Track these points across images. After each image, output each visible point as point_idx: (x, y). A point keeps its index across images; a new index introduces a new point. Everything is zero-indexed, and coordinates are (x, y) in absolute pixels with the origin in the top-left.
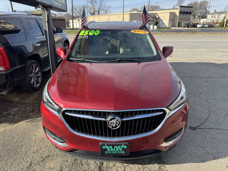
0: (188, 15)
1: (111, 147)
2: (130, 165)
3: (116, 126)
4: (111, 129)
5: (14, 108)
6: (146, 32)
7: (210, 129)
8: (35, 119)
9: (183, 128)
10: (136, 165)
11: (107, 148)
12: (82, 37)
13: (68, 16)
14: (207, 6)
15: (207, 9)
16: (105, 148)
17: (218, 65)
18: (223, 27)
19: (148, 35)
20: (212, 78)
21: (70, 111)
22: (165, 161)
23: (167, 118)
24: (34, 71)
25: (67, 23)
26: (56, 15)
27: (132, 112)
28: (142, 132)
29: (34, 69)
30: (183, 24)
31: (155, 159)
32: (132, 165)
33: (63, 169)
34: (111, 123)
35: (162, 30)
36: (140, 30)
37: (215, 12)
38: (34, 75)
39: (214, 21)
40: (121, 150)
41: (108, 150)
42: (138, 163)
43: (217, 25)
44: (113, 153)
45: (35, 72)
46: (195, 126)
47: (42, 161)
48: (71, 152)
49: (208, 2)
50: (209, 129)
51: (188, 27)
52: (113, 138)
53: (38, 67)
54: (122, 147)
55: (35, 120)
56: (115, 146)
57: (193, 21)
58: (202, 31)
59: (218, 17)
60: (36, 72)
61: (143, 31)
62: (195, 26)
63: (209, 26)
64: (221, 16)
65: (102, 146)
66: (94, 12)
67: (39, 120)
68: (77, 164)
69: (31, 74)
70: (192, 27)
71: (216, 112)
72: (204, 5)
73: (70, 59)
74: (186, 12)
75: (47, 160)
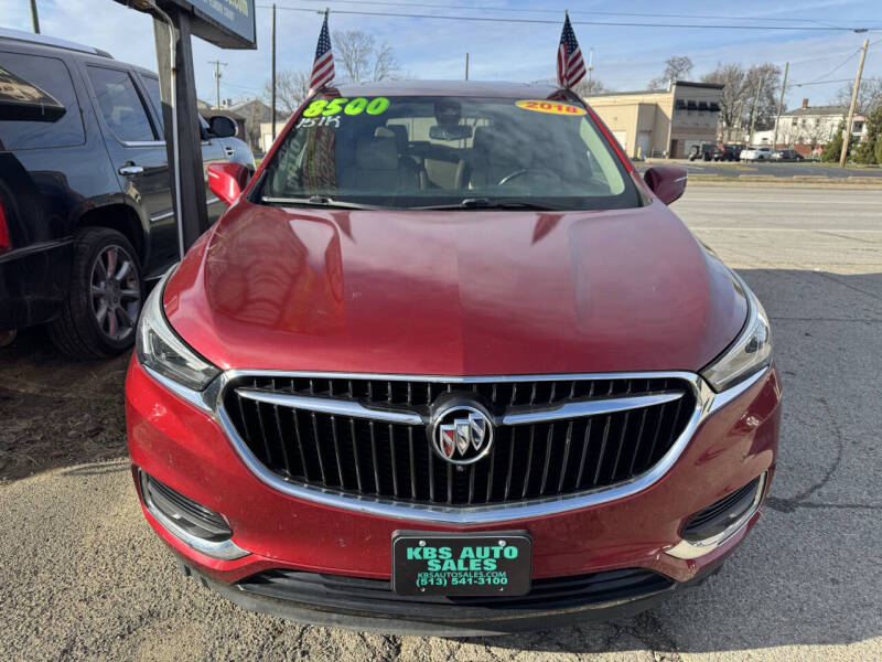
0: (707, 114)
1: (445, 552)
2: (522, 655)
3: (471, 452)
4: (446, 462)
5: (14, 419)
6: (575, 111)
7: (852, 506)
8: (104, 463)
9: (758, 479)
11: (426, 556)
12: (318, 122)
13: (257, 111)
14: (776, 85)
15: (777, 95)
16: (418, 557)
17: (841, 279)
18: (838, 160)
19: (584, 121)
20: (828, 323)
22: (679, 638)
23: (699, 422)
24: (109, 274)
25: (251, 134)
27: (544, 387)
28: (587, 485)
29: (111, 267)
30: (689, 146)
31: (634, 629)
32: (532, 653)
34: (450, 433)
36: (553, 103)
37: (806, 108)
38: (110, 289)
39: (801, 139)
40: (494, 567)
41: (434, 565)
42: (559, 644)
43: (815, 152)
44: (455, 581)
45: (112, 279)
46: (788, 495)
47: (123, 637)
48: (256, 586)
49: (778, 73)
50: (848, 506)
51: (708, 158)
52: (456, 509)
53: (128, 260)
54: (497, 555)
55: (103, 466)
56: (465, 550)
57: (725, 138)
58: (762, 171)
59: (817, 125)
60: (119, 277)
62: (732, 154)
63: (786, 157)
64: (829, 124)
65: (403, 546)
67: (120, 467)
68: (279, 650)
69: (96, 282)
70: (722, 160)
71: (867, 443)
72: (762, 82)
73: (265, 199)
74: (699, 102)
75: (145, 632)
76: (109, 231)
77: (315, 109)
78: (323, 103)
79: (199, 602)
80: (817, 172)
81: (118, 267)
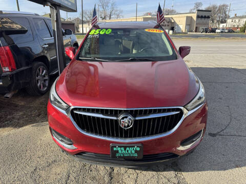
0: (206, 19)
1: (123, 149)
2: (143, 172)
3: (128, 126)
4: (122, 128)
5: (19, 112)
6: (161, 31)
9: (201, 131)
10: (149, 172)
11: (118, 150)
12: (93, 36)
13: (78, 21)
14: (227, 10)
15: (227, 13)
16: (116, 150)
17: (239, 71)
19: (163, 34)
21: (79, 109)
22: (182, 168)
23: (184, 118)
25: (76, 28)
26: (65, 20)
27: (146, 111)
28: (156, 133)
29: (41, 71)
30: (201, 29)
31: (171, 166)
33: (70, 175)
34: (123, 122)
35: (178, 35)
37: (236, 17)
38: (41, 77)
39: (234, 26)
40: (134, 152)
41: (120, 152)
43: (238, 30)
44: (125, 155)
45: (41, 75)
46: (215, 132)
47: (48, 166)
48: (79, 156)
49: (228, 6)
50: (231, 135)
51: (206, 32)
52: (125, 139)
53: (45, 70)
54: (135, 149)
55: (41, 124)
56: (127, 148)
57: (212, 25)
58: (222, 36)
59: (239, 22)
60: (43, 75)
61: (158, 30)
62: (213, 31)
63: (229, 31)
64: (242, 21)
65: (113, 147)
66: (105, 17)
69: (37, 76)
70: (211, 32)
71: (238, 118)
72: (223, 9)
73: (80, 58)
74: (204, 16)
75: (53, 165)
76: (40, 63)
77: (92, 32)
78: (94, 30)
79: (66, 158)
80: (238, 36)
81: (43, 72)
